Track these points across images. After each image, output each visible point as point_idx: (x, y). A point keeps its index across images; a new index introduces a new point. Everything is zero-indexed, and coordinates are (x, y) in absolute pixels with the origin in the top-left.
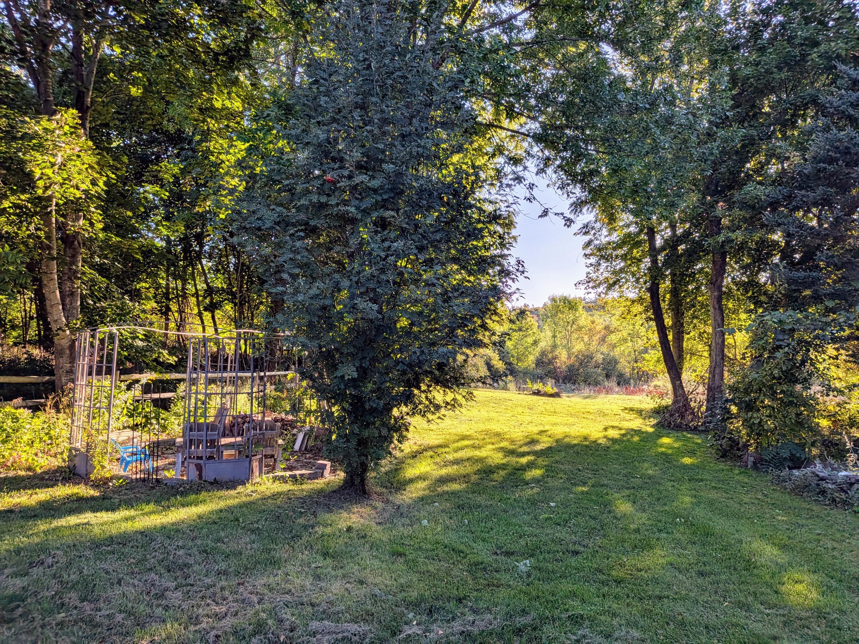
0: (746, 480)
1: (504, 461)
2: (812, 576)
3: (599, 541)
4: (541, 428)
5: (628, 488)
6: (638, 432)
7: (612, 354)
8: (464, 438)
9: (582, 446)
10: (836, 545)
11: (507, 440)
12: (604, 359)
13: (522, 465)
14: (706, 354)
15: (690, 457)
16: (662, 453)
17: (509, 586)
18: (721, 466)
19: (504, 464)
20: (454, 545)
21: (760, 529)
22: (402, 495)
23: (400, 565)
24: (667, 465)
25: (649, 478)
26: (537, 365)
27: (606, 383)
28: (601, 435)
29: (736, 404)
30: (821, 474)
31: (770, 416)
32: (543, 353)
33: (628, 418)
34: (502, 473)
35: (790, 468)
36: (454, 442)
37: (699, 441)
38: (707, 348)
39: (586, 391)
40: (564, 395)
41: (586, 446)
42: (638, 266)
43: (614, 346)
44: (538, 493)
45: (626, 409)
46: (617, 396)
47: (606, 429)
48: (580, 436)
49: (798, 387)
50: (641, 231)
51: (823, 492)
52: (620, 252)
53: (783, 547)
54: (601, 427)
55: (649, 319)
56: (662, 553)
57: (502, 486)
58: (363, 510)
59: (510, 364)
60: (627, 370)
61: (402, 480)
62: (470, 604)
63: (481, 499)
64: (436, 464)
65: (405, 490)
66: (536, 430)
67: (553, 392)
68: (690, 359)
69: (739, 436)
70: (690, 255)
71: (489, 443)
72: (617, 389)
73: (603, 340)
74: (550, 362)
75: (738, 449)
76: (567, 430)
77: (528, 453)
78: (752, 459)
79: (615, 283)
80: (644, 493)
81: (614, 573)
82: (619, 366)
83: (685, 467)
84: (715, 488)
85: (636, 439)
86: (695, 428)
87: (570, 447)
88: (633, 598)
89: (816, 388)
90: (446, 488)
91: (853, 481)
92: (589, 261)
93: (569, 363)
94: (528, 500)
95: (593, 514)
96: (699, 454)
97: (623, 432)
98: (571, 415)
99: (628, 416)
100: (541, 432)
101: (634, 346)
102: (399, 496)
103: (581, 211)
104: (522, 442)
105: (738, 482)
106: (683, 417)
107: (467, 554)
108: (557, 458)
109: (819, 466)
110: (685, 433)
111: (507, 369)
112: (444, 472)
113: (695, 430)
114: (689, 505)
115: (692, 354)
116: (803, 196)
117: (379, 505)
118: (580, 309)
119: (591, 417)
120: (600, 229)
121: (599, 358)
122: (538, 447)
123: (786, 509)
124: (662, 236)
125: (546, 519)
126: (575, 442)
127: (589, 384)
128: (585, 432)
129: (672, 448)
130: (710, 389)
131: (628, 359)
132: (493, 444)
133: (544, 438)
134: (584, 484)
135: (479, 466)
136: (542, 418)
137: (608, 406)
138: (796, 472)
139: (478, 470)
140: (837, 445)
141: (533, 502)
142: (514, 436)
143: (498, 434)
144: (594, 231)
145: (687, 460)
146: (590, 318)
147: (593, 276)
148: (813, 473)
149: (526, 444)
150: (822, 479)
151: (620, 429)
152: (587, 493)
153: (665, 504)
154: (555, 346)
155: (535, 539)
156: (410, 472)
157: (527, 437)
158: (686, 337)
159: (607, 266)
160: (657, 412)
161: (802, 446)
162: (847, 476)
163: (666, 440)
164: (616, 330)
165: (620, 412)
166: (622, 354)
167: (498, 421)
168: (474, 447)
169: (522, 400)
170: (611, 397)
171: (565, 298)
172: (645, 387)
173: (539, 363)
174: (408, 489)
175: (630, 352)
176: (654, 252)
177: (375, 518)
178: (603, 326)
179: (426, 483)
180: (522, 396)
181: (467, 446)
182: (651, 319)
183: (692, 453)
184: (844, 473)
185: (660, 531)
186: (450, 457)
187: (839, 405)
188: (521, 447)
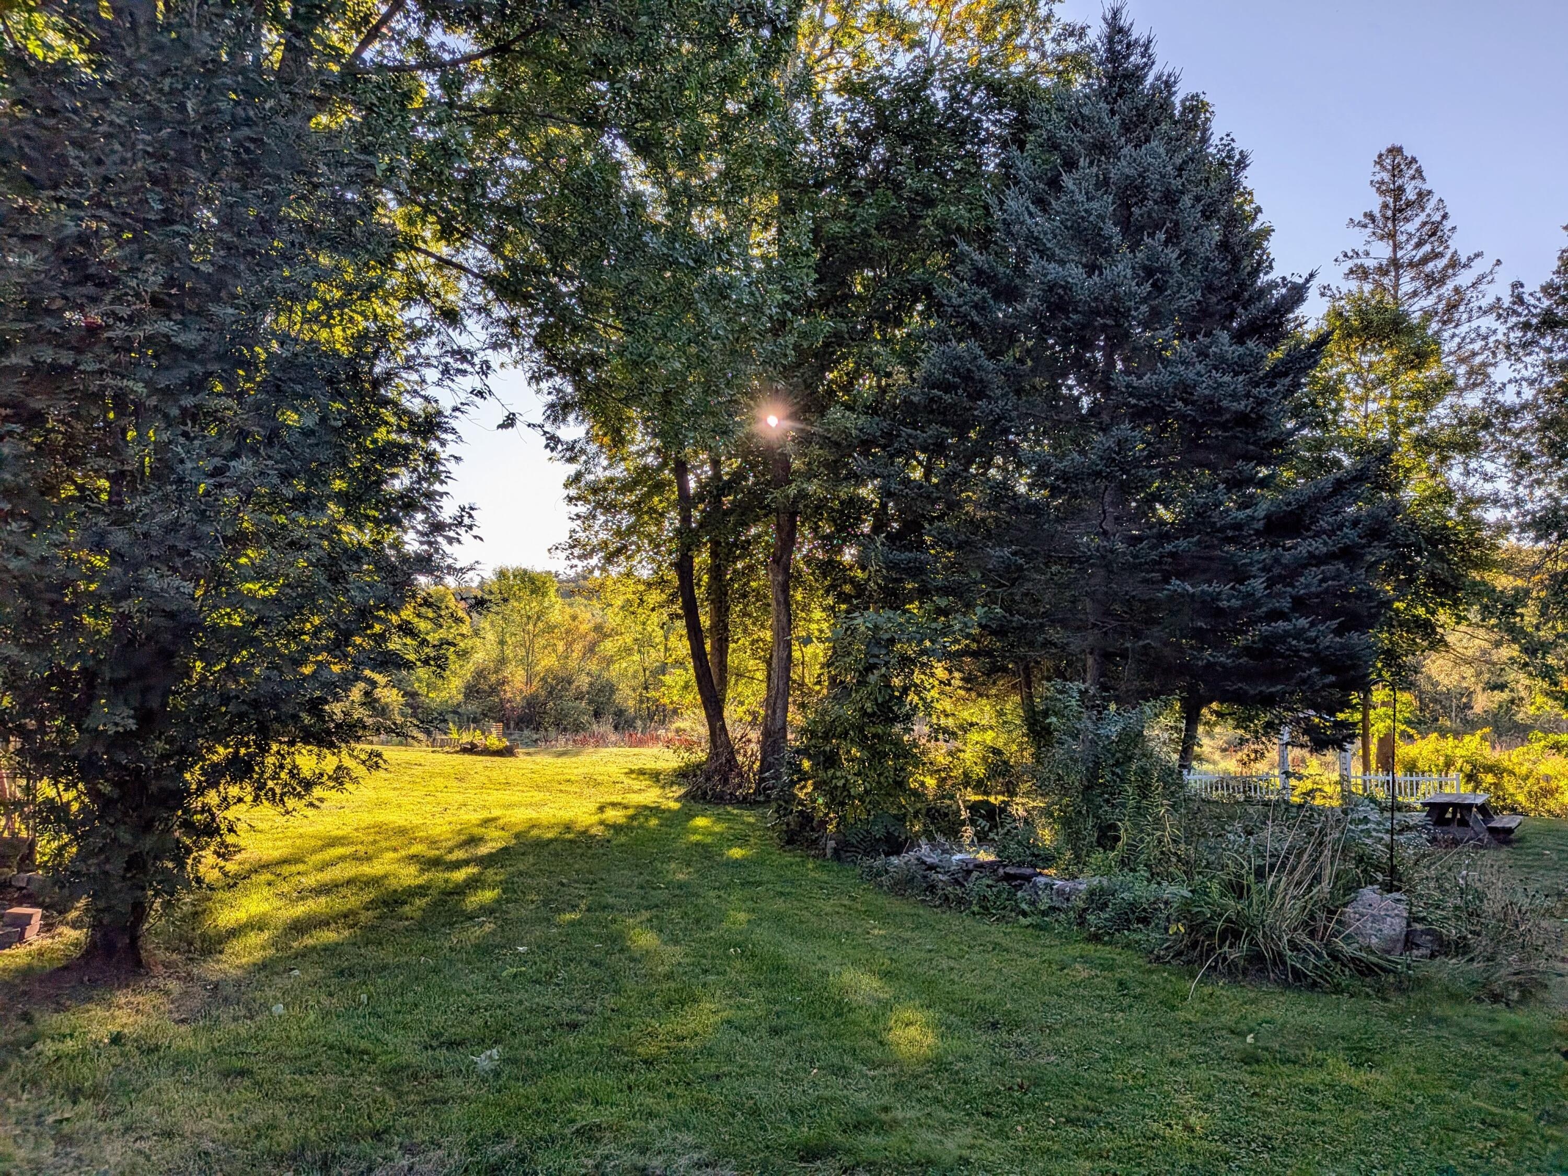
0: (825, 877)
1: (421, 881)
2: (926, 1013)
3: (611, 1001)
4: (485, 814)
5: (647, 908)
6: (654, 811)
7: (606, 674)
8: (333, 842)
9: (564, 841)
10: (952, 963)
11: (421, 841)
12: (591, 684)
13: (457, 886)
14: (760, 675)
15: (740, 847)
16: (697, 844)
17: (464, 1098)
18: (788, 858)
19: (420, 887)
20: (348, 1042)
21: (850, 952)
22: (218, 961)
23: (243, 1091)
24: (706, 863)
25: (680, 887)
26: (467, 696)
27: (595, 727)
28: (595, 819)
29: (810, 758)
30: (929, 860)
31: (858, 774)
32: (480, 674)
33: (636, 787)
34: (420, 902)
35: (887, 854)
36: (314, 851)
37: (752, 820)
38: (763, 666)
39: (561, 743)
40: (520, 750)
41: (571, 841)
42: (659, 524)
43: (610, 661)
44: (493, 933)
45: (632, 771)
46: (615, 750)
47: (601, 809)
48: (558, 824)
49: (898, 728)
50: (664, 465)
51: (932, 888)
52: (630, 498)
53: (887, 975)
54: (593, 807)
55: (673, 617)
56: (713, 1007)
57: (423, 927)
58: (140, 999)
59: (414, 695)
60: (631, 703)
61: (212, 932)
62: (397, 1139)
63: (386, 955)
64: (282, 895)
65: (221, 952)
66: (475, 817)
67: (502, 745)
68: (736, 684)
69: (814, 808)
70: (743, 514)
71: (387, 849)
72: (613, 737)
73: (591, 649)
74: (493, 690)
75: (813, 829)
76: (534, 815)
77: (466, 863)
78: (832, 844)
79: (619, 551)
80: (675, 913)
81: (640, 1050)
82: (617, 698)
83: (737, 864)
84: (782, 894)
85: (654, 822)
86: (745, 798)
87: (540, 845)
88: (676, 1084)
89: (921, 729)
90: (309, 941)
91: (971, 866)
92: (574, 510)
93: (528, 692)
94: (477, 946)
95: (594, 956)
96: (752, 840)
97: (631, 812)
98: (539, 788)
99: (636, 785)
100: (486, 822)
101: (642, 661)
102: (211, 965)
103: (564, 420)
104: (450, 843)
105: (815, 880)
106: (726, 781)
107: (377, 1056)
108: (522, 867)
109: (925, 848)
110: (729, 808)
111: (407, 705)
112: (300, 910)
113: (745, 802)
114: (745, 926)
115: (740, 675)
116: (910, 436)
117: (174, 986)
118: (552, 593)
119: (574, 788)
120: (597, 455)
121: (583, 681)
122: (483, 850)
123: (885, 918)
124: (697, 476)
125: (515, 976)
126: (550, 835)
127: (565, 729)
128: (566, 815)
129: (711, 834)
130: (767, 734)
131: (634, 683)
132: (395, 850)
133: (492, 833)
134: (574, 907)
135: (369, 895)
136: (485, 797)
137: (602, 769)
138: (894, 860)
139: (372, 902)
140: (946, 815)
141: (484, 950)
142: (435, 832)
143: (402, 831)
144: (584, 458)
145: (736, 853)
146: (568, 610)
147: (581, 535)
148: (918, 859)
149: (460, 846)
150: (932, 867)
151: (626, 807)
152: (580, 922)
153: (709, 928)
154: (502, 661)
155: (499, 1012)
156: (226, 918)
157: (459, 832)
158: (732, 646)
159: (606, 522)
160: (682, 775)
161: (901, 819)
162: (962, 861)
163: (700, 822)
164: (614, 633)
165: (623, 778)
166: (623, 675)
167: (399, 806)
168: (355, 858)
169: (443, 764)
170: (605, 752)
171: (525, 572)
172: (662, 732)
173: (471, 691)
174: (228, 951)
175: (636, 672)
176: (685, 502)
177: (171, 1012)
178: (591, 625)
179: (266, 935)
180: (441, 757)
181: (342, 858)
182: (678, 616)
183: (741, 840)
184: (958, 856)
185: (705, 972)
186: (310, 881)
187: (950, 753)
188: (451, 851)
